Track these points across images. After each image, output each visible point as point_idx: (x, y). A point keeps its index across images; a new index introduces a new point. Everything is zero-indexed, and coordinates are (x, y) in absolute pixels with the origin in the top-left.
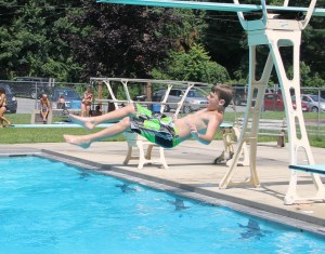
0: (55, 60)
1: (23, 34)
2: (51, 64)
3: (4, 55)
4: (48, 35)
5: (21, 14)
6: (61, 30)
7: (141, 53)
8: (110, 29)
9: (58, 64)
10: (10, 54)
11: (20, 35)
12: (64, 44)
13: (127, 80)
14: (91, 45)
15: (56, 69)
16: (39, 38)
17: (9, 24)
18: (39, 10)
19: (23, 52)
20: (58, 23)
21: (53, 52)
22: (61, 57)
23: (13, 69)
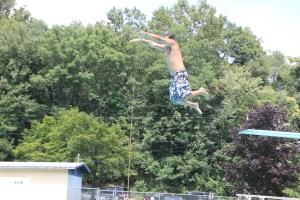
0: (215, 180)
1: (192, 161)
2: (211, 182)
3: (178, 175)
4: (209, 162)
5: (191, 148)
6: (218, 159)
7: (276, 176)
8: (252, 158)
9: (216, 182)
10: (182, 175)
11: (189, 162)
12: (220, 168)
13: (264, 197)
14: (239, 169)
15: (215, 186)
16: (203, 164)
17: (183, 154)
18: (203, 145)
19: (192, 173)
20: (216, 154)
21: (213, 173)
22: (219, 177)
23: (185, 185)
